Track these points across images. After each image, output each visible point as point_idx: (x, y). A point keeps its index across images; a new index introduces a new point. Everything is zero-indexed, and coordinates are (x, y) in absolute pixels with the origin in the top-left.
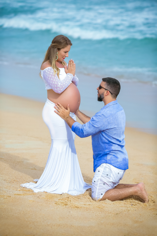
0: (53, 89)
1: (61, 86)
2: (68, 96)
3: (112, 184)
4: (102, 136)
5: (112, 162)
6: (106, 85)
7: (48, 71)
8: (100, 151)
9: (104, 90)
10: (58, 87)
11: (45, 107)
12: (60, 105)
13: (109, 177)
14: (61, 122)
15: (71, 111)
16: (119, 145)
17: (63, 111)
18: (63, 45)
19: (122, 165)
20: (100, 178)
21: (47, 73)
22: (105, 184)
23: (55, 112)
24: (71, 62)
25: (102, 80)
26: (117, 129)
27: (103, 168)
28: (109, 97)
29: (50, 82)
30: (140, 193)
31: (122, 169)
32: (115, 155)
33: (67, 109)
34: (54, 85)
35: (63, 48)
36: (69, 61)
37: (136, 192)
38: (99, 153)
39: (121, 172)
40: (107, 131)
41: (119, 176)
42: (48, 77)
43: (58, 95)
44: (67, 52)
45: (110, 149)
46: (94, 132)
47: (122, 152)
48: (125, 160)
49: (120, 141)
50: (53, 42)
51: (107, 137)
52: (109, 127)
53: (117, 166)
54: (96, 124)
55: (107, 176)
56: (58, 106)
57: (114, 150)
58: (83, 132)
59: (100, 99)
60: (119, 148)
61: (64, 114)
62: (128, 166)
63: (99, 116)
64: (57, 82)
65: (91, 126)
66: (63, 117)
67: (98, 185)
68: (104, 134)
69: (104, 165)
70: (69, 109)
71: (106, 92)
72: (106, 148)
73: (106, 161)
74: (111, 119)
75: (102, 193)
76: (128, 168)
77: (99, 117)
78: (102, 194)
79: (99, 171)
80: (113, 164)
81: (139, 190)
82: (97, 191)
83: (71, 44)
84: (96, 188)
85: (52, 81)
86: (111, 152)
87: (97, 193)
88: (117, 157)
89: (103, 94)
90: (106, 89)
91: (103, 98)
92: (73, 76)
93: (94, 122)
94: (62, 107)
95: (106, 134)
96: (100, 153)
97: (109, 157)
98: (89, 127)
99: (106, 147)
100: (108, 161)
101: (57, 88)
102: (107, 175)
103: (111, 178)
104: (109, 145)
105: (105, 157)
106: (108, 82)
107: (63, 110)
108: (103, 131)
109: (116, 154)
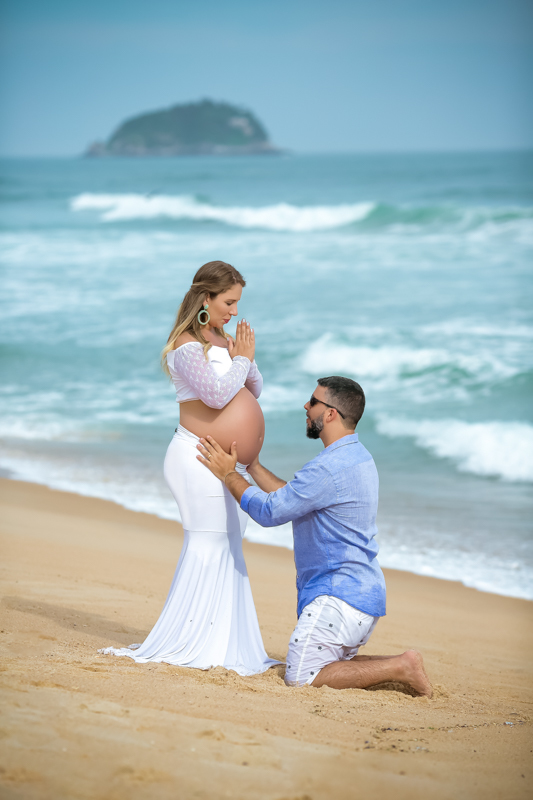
0: (203, 397)
1: (222, 388)
2: (235, 420)
3: (341, 652)
4: (318, 524)
5: (345, 593)
6: (329, 395)
7: (188, 352)
8: (316, 563)
9: (324, 406)
10: (216, 393)
11: (172, 446)
12: (213, 442)
13: (336, 632)
14: (214, 486)
15: (239, 460)
16: (363, 549)
17: (218, 458)
18: (222, 283)
19: (369, 602)
20: (310, 632)
21: (186, 358)
22: (323, 648)
23: (199, 458)
24: (244, 327)
25: (317, 384)
26: (358, 505)
27: (322, 607)
28: (335, 426)
29: (195, 378)
30: (410, 676)
31: (370, 614)
32: (354, 575)
33: (230, 454)
34: (205, 386)
35: (222, 291)
36: (238, 325)
37: (400, 672)
38: (311, 568)
39: (367, 620)
40: (333, 510)
41: (362, 631)
42: (190, 367)
43: (214, 412)
44: (234, 301)
45: (340, 556)
46: (298, 512)
47: (370, 569)
48: (377, 589)
49: (366, 540)
50: (197, 279)
51: (331, 527)
52: (339, 500)
53: (358, 605)
54: (305, 490)
55: (329, 628)
56: (207, 444)
57: (351, 559)
58: (270, 512)
59: (314, 432)
60: (364, 559)
61: (222, 465)
62: (384, 609)
63: (313, 470)
64: (212, 378)
65: (292, 496)
66: (219, 472)
67: (305, 650)
68: (324, 519)
69: (325, 599)
70: (234, 453)
71: (327, 412)
72: (331, 555)
73: (331, 589)
74: (344, 478)
75: (312, 670)
76: (384, 614)
77: (313, 473)
78: (312, 673)
79: (309, 615)
80: (346, 599)
81: (407, 668)
82: (300, 665)
83: (243, 284)
84: (299, 657)
85: (200, 377)
86: (344, 565)
87: (300, 669)
88: (357, 582)
89: (321, 419)
90: (328, 406)
91: (322, 427)
92: (249, 363)
93: (300, 485)
94: (218, 447)
95: (329, 519)
96: (315, 567)
97: (337, 580)
98: (287, 500)
99: (331, 552)
100: (334, 589)
101: (212, 394)
102: (331, 625)
103: (340, 634)
104: (338, 548)
105: (328, 580)
106: (333, 388)
107: (219, 455)
108: (322, 511)
109: (355, 572)
